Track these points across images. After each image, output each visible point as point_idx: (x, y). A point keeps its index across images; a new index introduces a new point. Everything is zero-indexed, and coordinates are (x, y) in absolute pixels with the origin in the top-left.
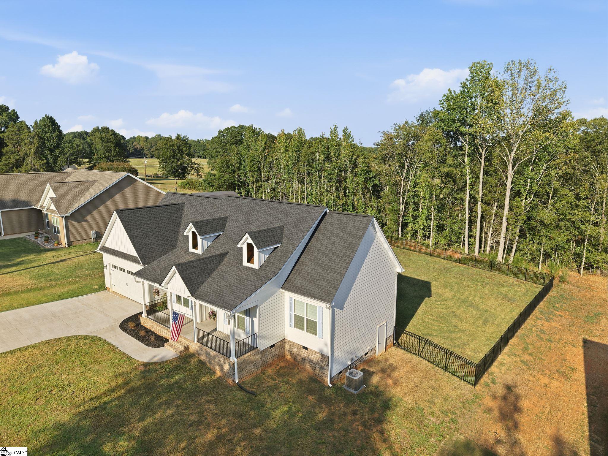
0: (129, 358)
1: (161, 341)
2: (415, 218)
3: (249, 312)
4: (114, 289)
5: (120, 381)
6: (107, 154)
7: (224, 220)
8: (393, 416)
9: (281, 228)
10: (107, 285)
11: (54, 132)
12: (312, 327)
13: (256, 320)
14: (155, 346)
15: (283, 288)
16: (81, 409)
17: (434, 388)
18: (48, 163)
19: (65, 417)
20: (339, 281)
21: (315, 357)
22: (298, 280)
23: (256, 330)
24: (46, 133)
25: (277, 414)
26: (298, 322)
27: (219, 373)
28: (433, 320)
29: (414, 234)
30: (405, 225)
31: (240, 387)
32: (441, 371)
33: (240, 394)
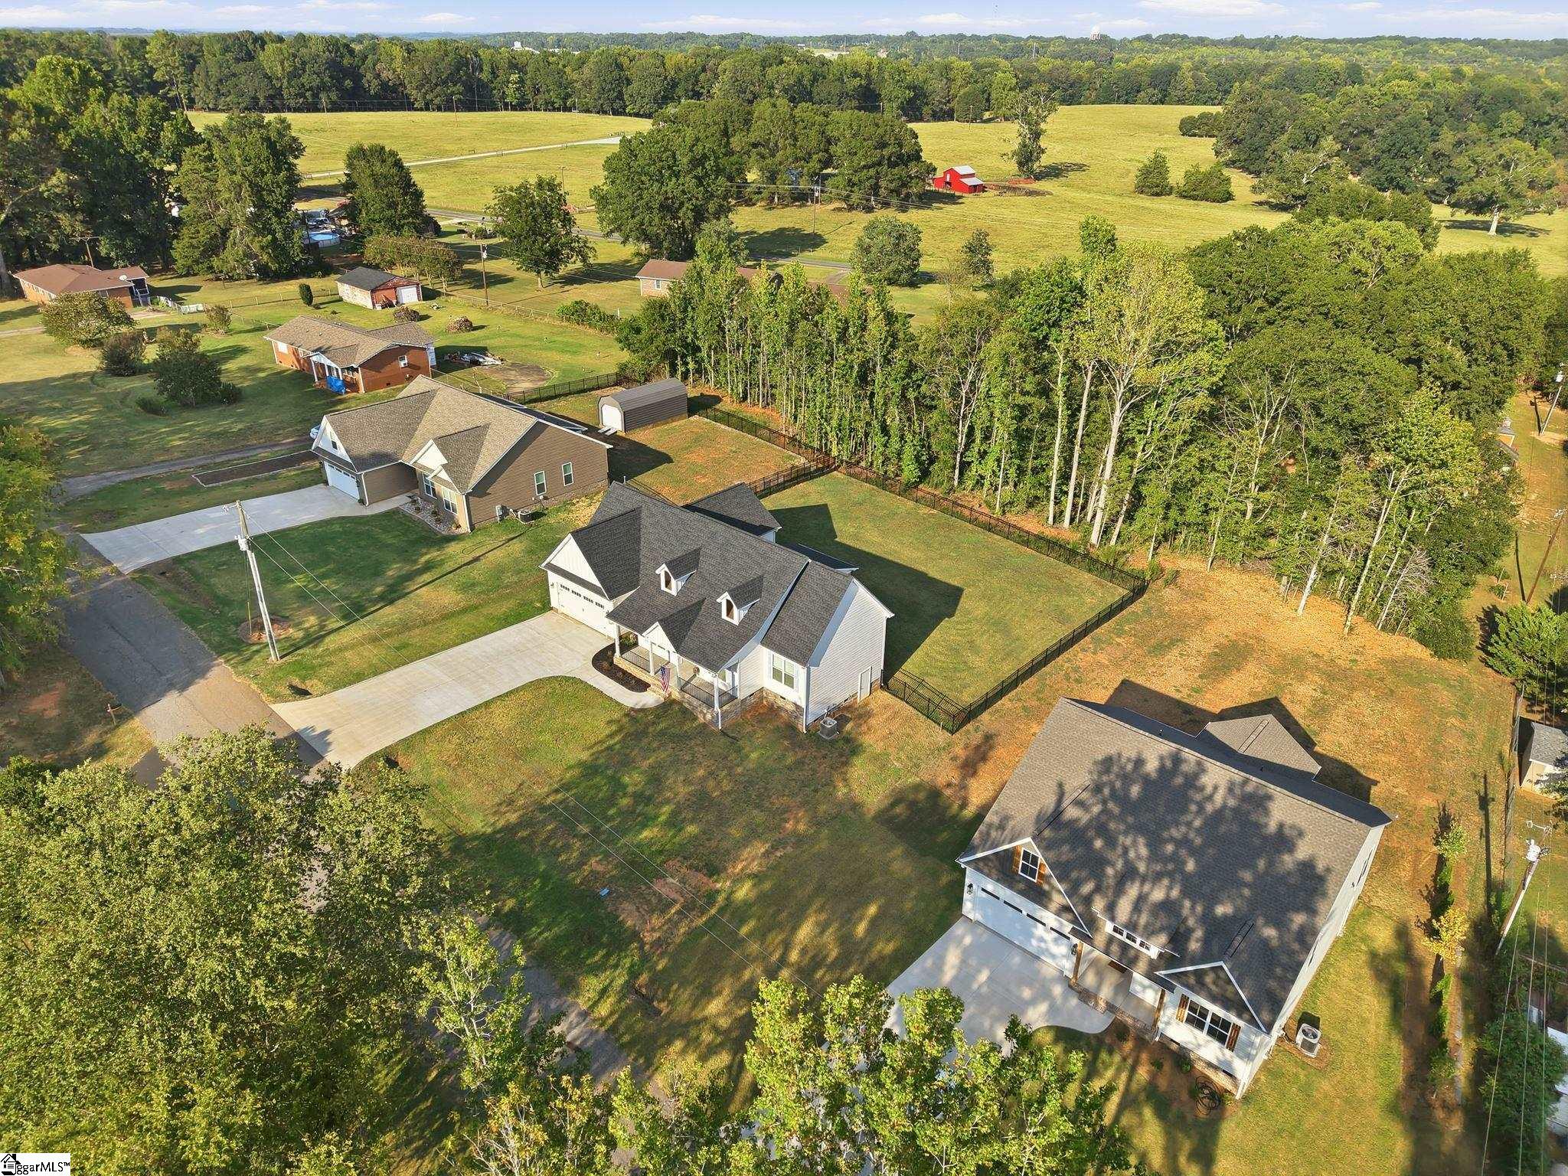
0: (618, 704)
1: (641, 686)
2: (983, 455)
3: (733, 668)
4: (561, 610)
5: (614, 728)
6: (389, 213)
7: (697, 552)
8: (858, 761)
9: (761, 578)
10: (553, 604)
11: (279, 170)
12: (789, 681)
13: (736, 675)
14: (637, 691)
15: (762, 643)
16: (595, 749)
17: (908, 735)
18: (275, 239)
19: (585, 756)
20: (814, 644)
21: (790, 707)
22: (776, 637)
23: (737, 683)
24: (263, 174)
25: (754, 756)
26: (777, 674)
27: (701, 720)
28: (940, 653)
29: (979, 482)
30: (965, 466)
31: (723, 733)
32: (923, 718)
33: (723, 740)
